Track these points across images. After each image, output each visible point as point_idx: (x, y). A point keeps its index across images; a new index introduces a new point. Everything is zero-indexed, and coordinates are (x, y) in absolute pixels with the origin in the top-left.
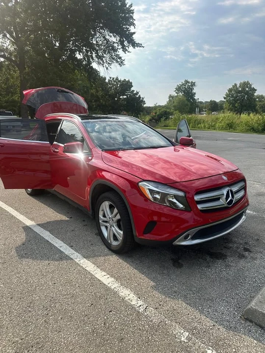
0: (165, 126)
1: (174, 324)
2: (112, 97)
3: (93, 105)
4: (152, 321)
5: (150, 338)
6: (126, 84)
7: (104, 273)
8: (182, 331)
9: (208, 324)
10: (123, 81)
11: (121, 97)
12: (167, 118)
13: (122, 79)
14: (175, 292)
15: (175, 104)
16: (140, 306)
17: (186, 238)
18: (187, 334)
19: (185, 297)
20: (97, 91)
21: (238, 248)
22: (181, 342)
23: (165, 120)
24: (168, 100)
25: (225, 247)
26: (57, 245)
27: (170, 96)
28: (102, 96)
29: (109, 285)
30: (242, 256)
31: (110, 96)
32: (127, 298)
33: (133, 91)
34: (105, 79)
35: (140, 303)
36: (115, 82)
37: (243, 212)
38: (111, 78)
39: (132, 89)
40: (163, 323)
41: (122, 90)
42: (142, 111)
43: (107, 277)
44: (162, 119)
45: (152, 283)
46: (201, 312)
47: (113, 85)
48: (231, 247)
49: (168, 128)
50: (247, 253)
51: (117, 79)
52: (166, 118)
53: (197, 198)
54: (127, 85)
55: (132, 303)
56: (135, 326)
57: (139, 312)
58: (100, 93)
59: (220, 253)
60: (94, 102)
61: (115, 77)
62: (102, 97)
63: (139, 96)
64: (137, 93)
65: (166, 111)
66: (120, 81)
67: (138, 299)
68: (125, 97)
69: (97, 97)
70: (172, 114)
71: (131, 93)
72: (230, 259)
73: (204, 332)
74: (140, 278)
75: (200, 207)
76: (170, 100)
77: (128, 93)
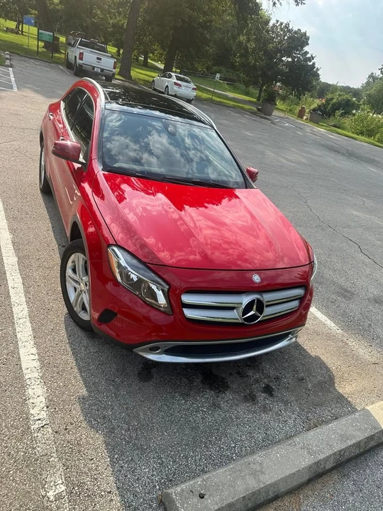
0: (335, 126)
1: (59, 465)
2: (270, 55)
3: (236, 62)
4: (34, 448)
5: (11, 472)
6: (298, 38)
7: (34, 351)
8: (60, 482)
9: (104, 486)
10: (296, 32)
11: (284, 59)
12: (347, 114)
13: (295, 29)
14: (104, 417)
15: (372, 92)
16: (39, 420)
17: (153, 350)
18: (63, 488)
19: (112, 431)
20: (249, 40)
21: (257, 381)
22: (43, 497)
23: (342, 115)
24: (366, 81)
25: (239, 373)
26: (10, 284)
27: (372, 76)
28: (254, 50)
29: (25, 372)
30: (251, 398)
31: (266, 53)
32: (31, 401)
33: (307, 53)
34: (267, 22)
35: (43, 415)
36: (282, 29)
37: (290, 333)
38: (278, 21)
39: (306, 49)
40: (45, 458)
41: (289, 47)
42: (310, 91)
43: (33, 357)
44: (338, 113)
45: (84, 392)
46: (113, 463)
47: (277, 35)
48: (248, 376)
49: (339, 130)
50: (262, 397)
51: (287, 26)
52: (345, 113)
53: (186, 299)
54: (300, 40)
55: (32, 411)
56: (7, 447)
57: (29, 428)
58: (252, 45)
59: (223, 379)
60: (240, 57)
61: (285, 22)
62: (253, 53)
63: (314, 64)
64: (313, 58)
65: (349, 101)
66: (289, 31)
67: (45, 409)
68: (290, 60)
69: (246, 49)
70: (357, 108)
71: (302, 55)
72: (229, 395)
73: (89, 496)
74: (75, 378)
75: (188, 313)
76: (368, 83)
77: (297, 55)
